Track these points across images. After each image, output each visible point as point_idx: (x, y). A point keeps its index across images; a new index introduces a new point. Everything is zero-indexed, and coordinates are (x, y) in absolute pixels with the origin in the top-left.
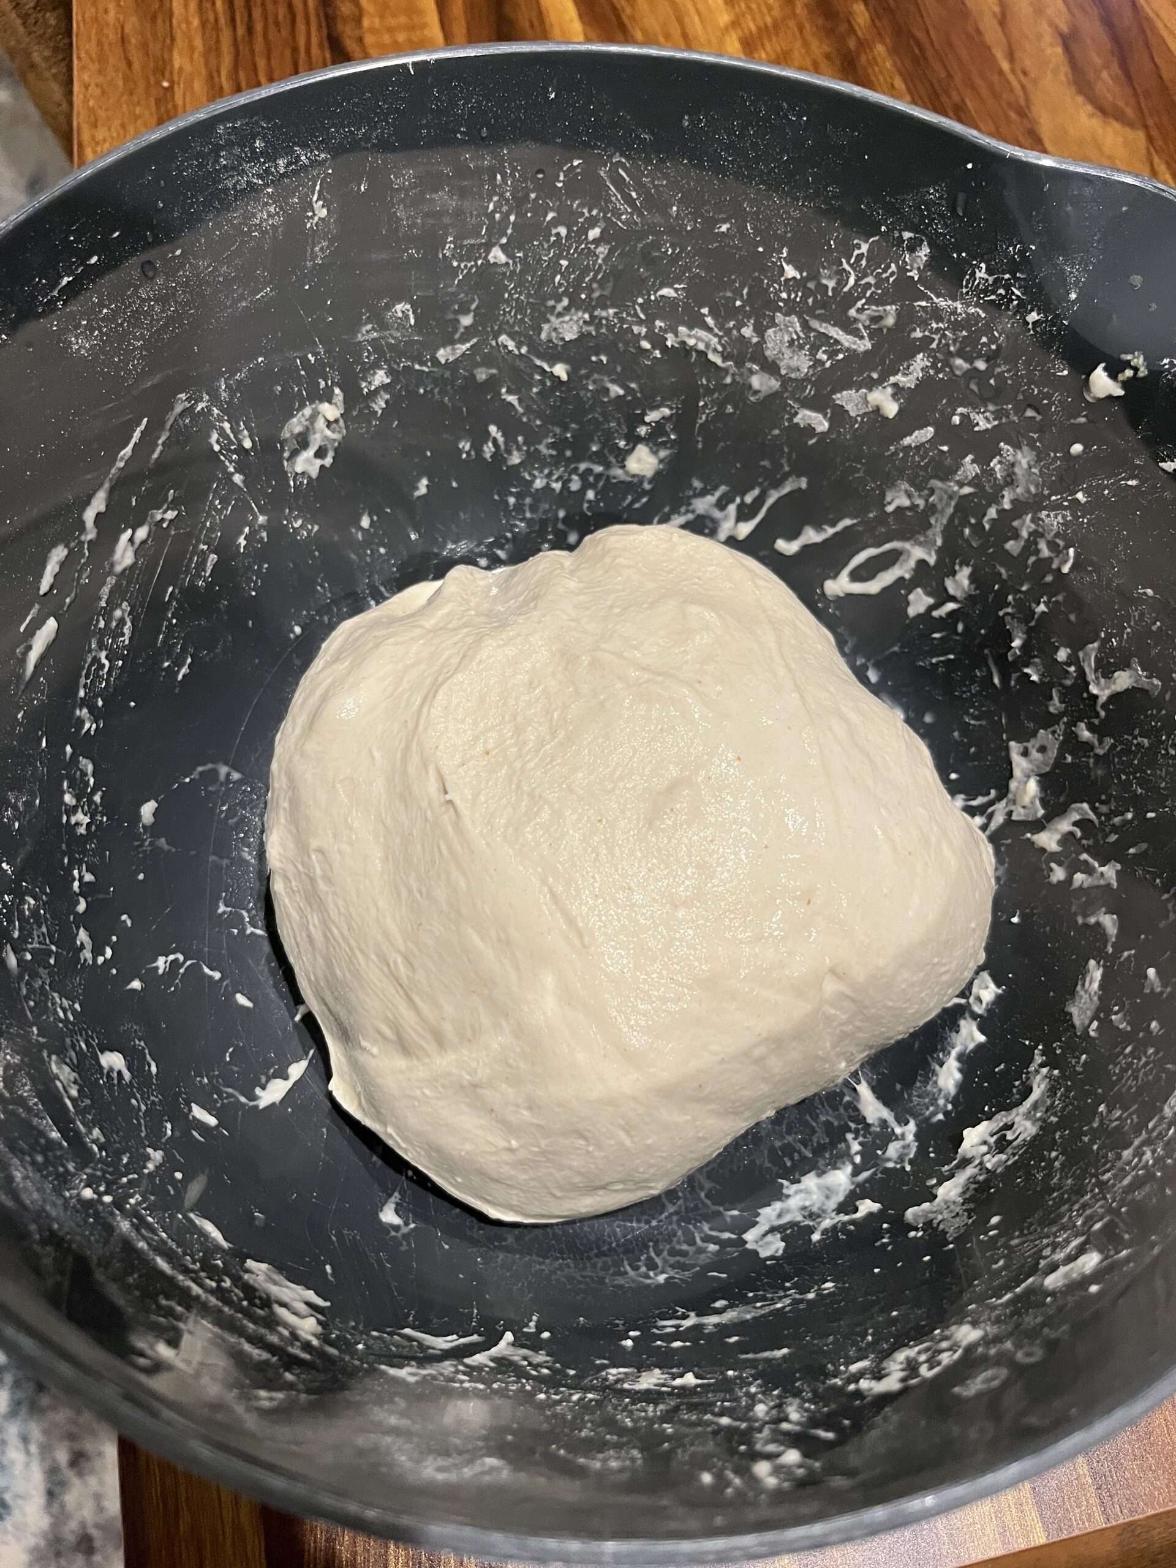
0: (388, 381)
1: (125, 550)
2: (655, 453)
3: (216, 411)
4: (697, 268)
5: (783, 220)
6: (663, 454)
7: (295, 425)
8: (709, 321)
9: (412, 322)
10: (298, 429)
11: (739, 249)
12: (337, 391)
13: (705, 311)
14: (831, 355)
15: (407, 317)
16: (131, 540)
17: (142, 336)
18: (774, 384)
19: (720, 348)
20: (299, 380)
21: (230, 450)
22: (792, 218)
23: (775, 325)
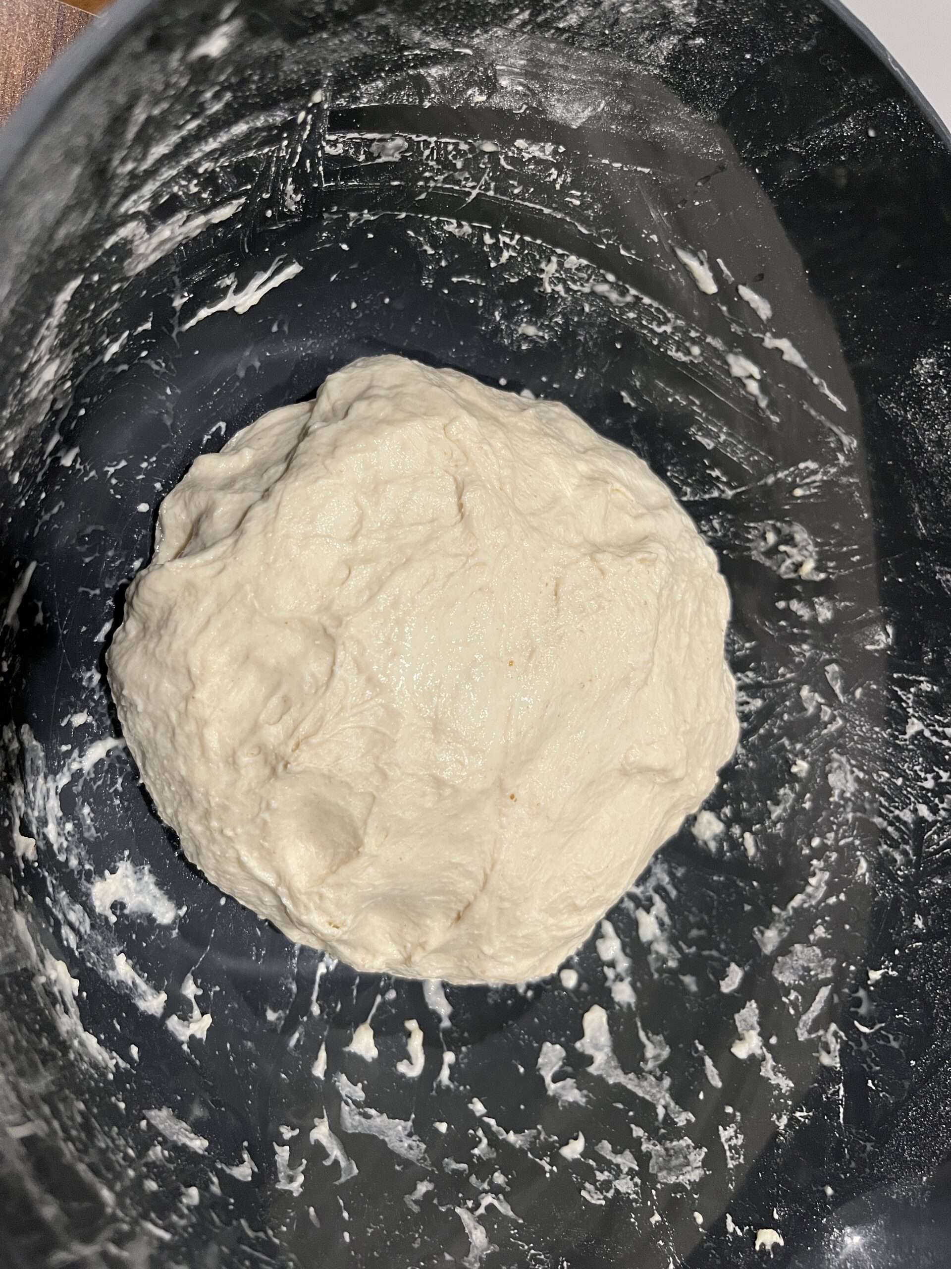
0: (820, 620)
1: (745, 369)
2: (715, 837)
3: (833, 470)
4: (884, 895)
5: (924, 975)
6: (713, 846)
7: (801, 535)
8: (832, 900)
9: (869, 647)
10: (798, 537)
11: (898, 934)
12: (822, 576)
13: (842, 897)
14: (794, 1004)
15: (873, 643)
16: (751, 377)
17: (915, 419)
18: (768, 949)
19: (806, 905)
20: (840, 545)
21: (796, 476)
22: (924, 984)
23: (825, 957)
